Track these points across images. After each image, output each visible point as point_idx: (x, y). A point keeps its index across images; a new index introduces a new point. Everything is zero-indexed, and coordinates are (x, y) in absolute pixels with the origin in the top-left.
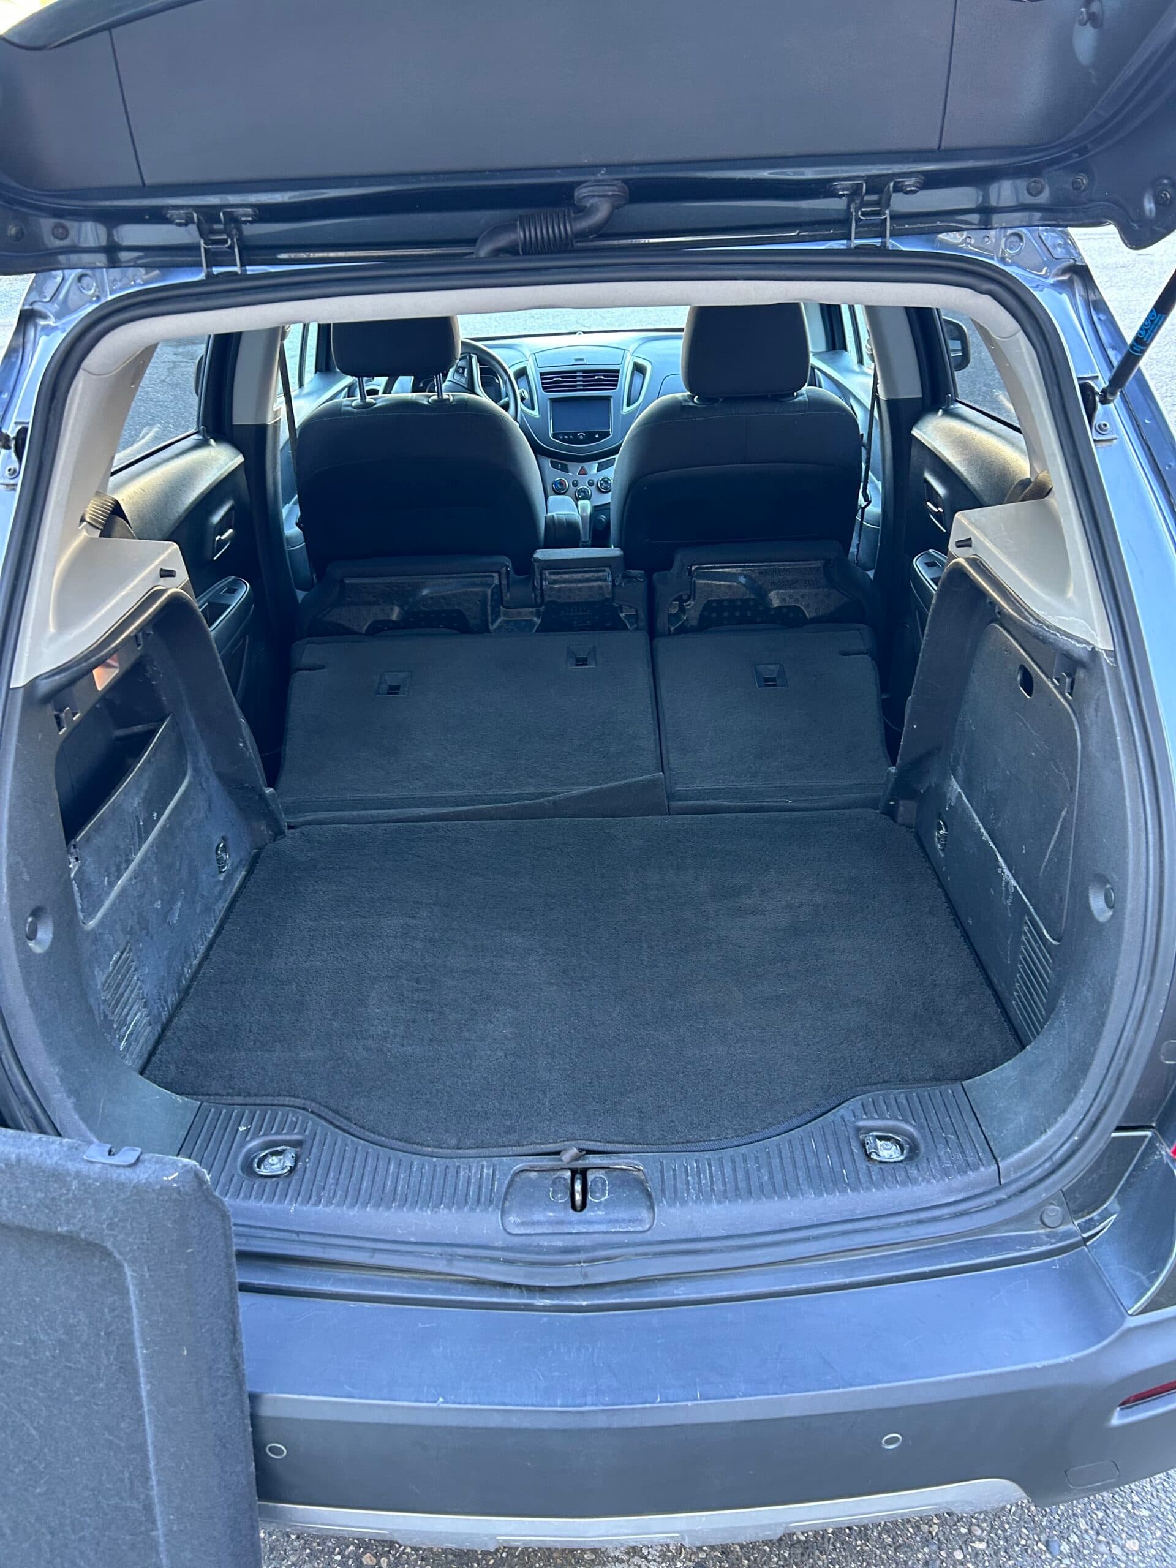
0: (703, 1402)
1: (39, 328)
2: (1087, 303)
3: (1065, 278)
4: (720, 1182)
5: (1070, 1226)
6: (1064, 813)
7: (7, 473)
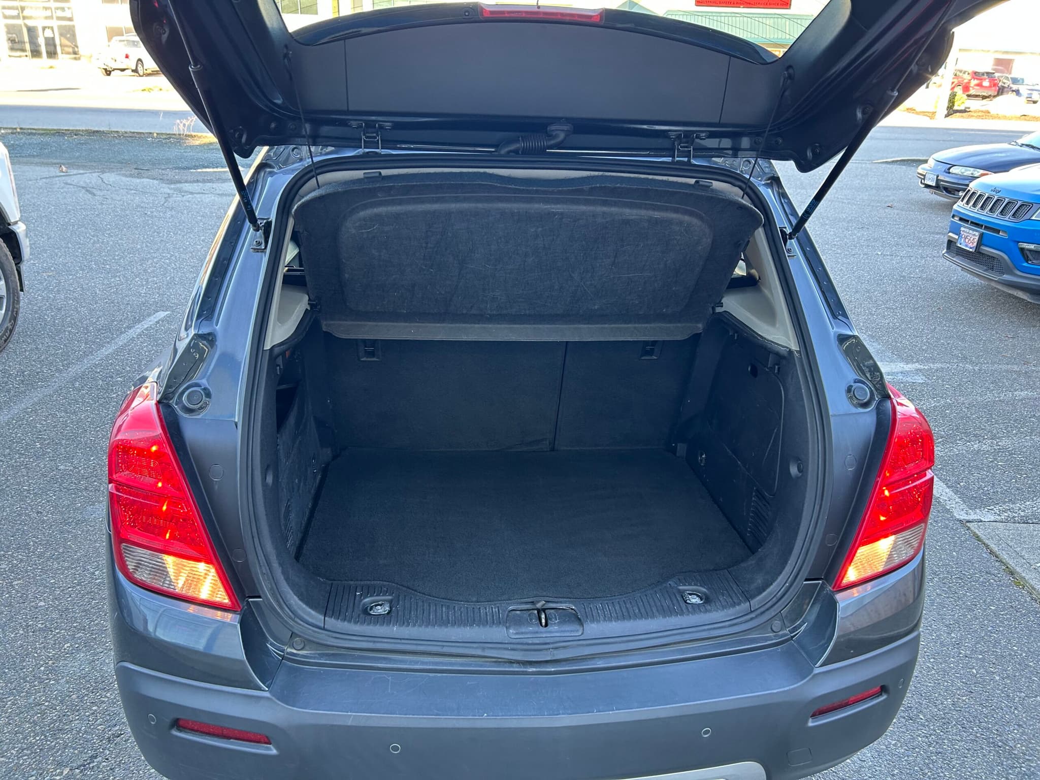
0: (617, 711)
1: (267, 172)
2: (779, 193)
3: (769, 182)
4: (614, 613)
5: (785, 631)
6: (775, 431)
7: (255, 243)
